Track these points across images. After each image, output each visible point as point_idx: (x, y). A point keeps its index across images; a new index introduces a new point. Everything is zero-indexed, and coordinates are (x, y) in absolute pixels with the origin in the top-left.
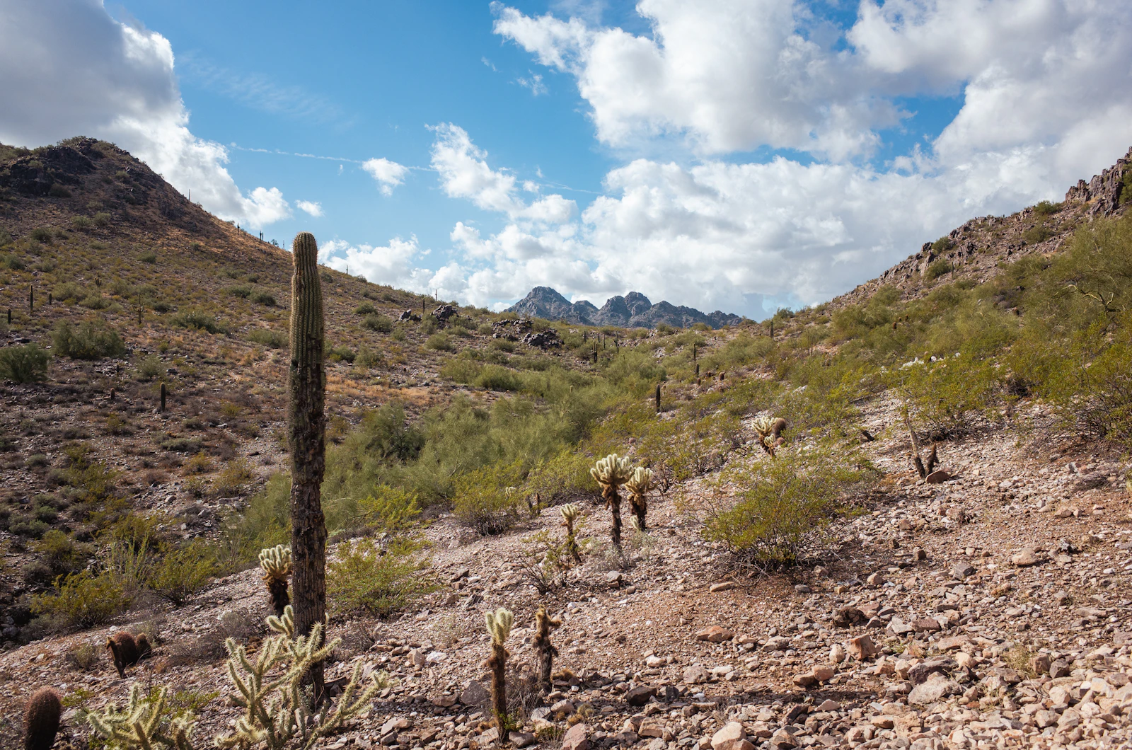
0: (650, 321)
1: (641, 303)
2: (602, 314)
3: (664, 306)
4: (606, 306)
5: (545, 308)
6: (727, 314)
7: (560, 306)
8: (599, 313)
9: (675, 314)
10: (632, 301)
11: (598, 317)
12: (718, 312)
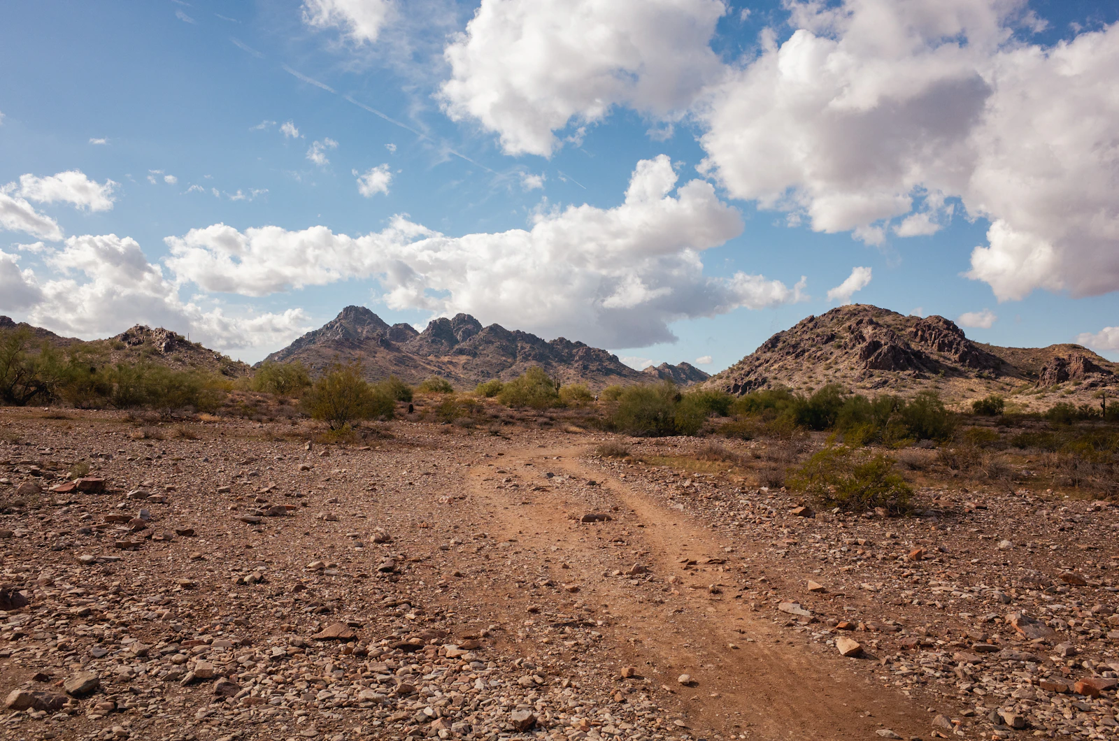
0: (476, 348)
1: (470, 327)
2: (421, 339)
3: (495, 329)
4: (428, 329)
5: (356, 331)
6: (573, 341)
7: (374, 329)
8: (418, 338)
9: (508, 340)
10: (459, 324)
11: (416, 342)
12: (562, 340)
